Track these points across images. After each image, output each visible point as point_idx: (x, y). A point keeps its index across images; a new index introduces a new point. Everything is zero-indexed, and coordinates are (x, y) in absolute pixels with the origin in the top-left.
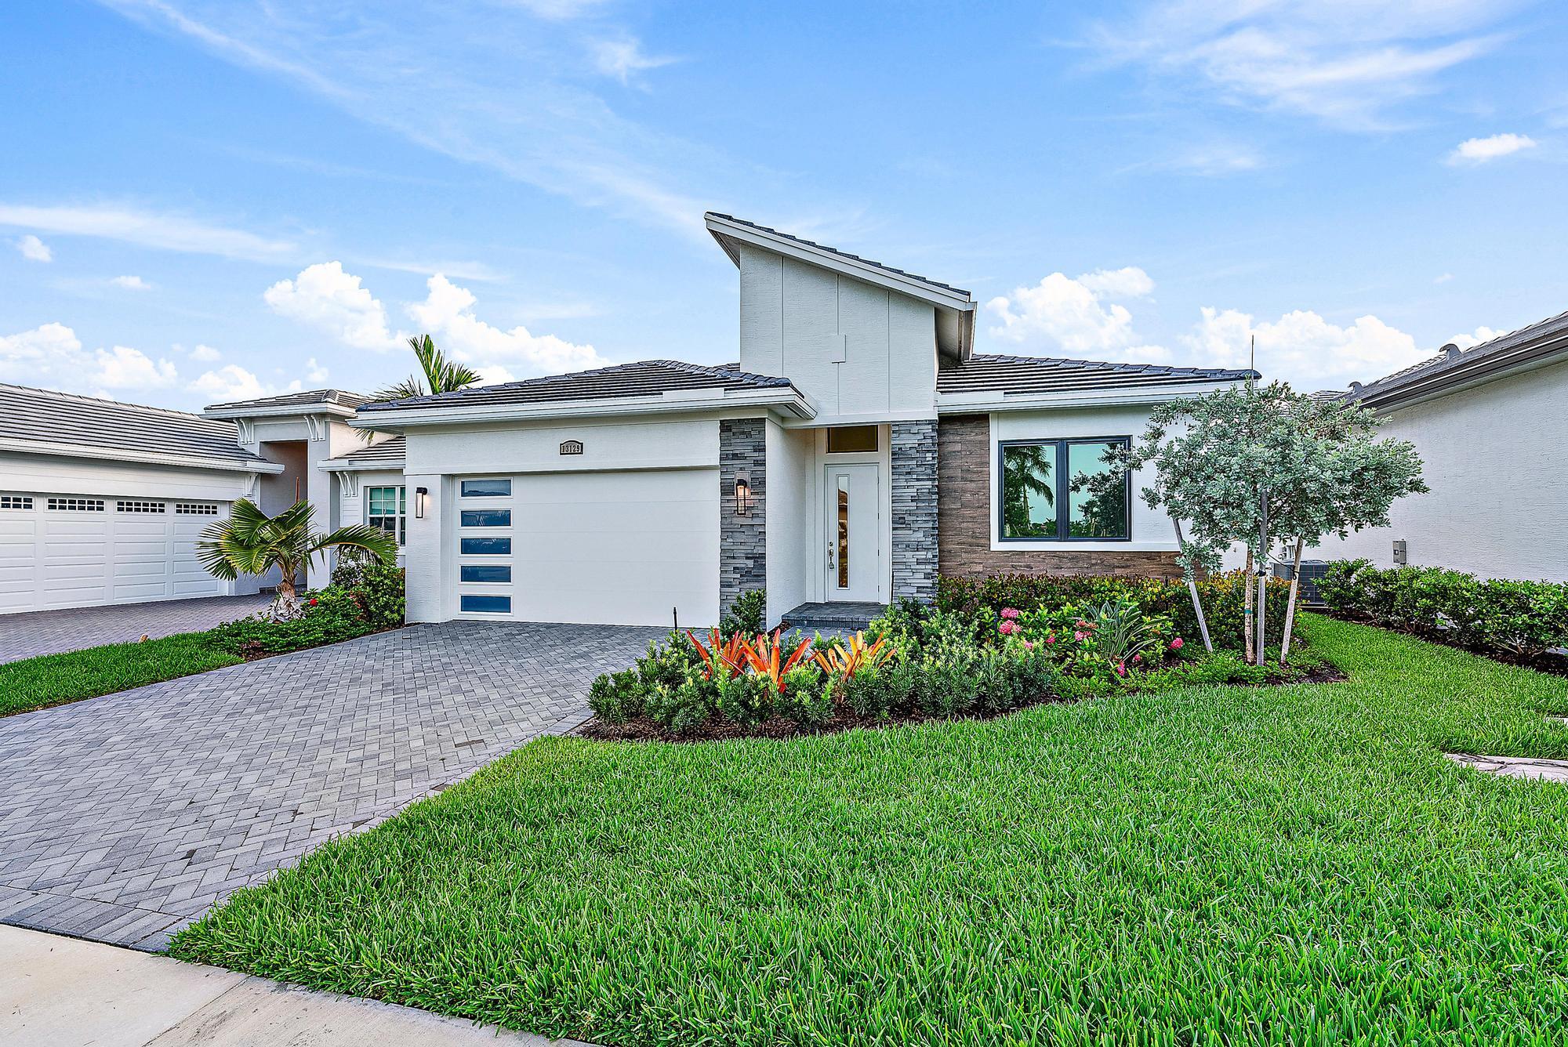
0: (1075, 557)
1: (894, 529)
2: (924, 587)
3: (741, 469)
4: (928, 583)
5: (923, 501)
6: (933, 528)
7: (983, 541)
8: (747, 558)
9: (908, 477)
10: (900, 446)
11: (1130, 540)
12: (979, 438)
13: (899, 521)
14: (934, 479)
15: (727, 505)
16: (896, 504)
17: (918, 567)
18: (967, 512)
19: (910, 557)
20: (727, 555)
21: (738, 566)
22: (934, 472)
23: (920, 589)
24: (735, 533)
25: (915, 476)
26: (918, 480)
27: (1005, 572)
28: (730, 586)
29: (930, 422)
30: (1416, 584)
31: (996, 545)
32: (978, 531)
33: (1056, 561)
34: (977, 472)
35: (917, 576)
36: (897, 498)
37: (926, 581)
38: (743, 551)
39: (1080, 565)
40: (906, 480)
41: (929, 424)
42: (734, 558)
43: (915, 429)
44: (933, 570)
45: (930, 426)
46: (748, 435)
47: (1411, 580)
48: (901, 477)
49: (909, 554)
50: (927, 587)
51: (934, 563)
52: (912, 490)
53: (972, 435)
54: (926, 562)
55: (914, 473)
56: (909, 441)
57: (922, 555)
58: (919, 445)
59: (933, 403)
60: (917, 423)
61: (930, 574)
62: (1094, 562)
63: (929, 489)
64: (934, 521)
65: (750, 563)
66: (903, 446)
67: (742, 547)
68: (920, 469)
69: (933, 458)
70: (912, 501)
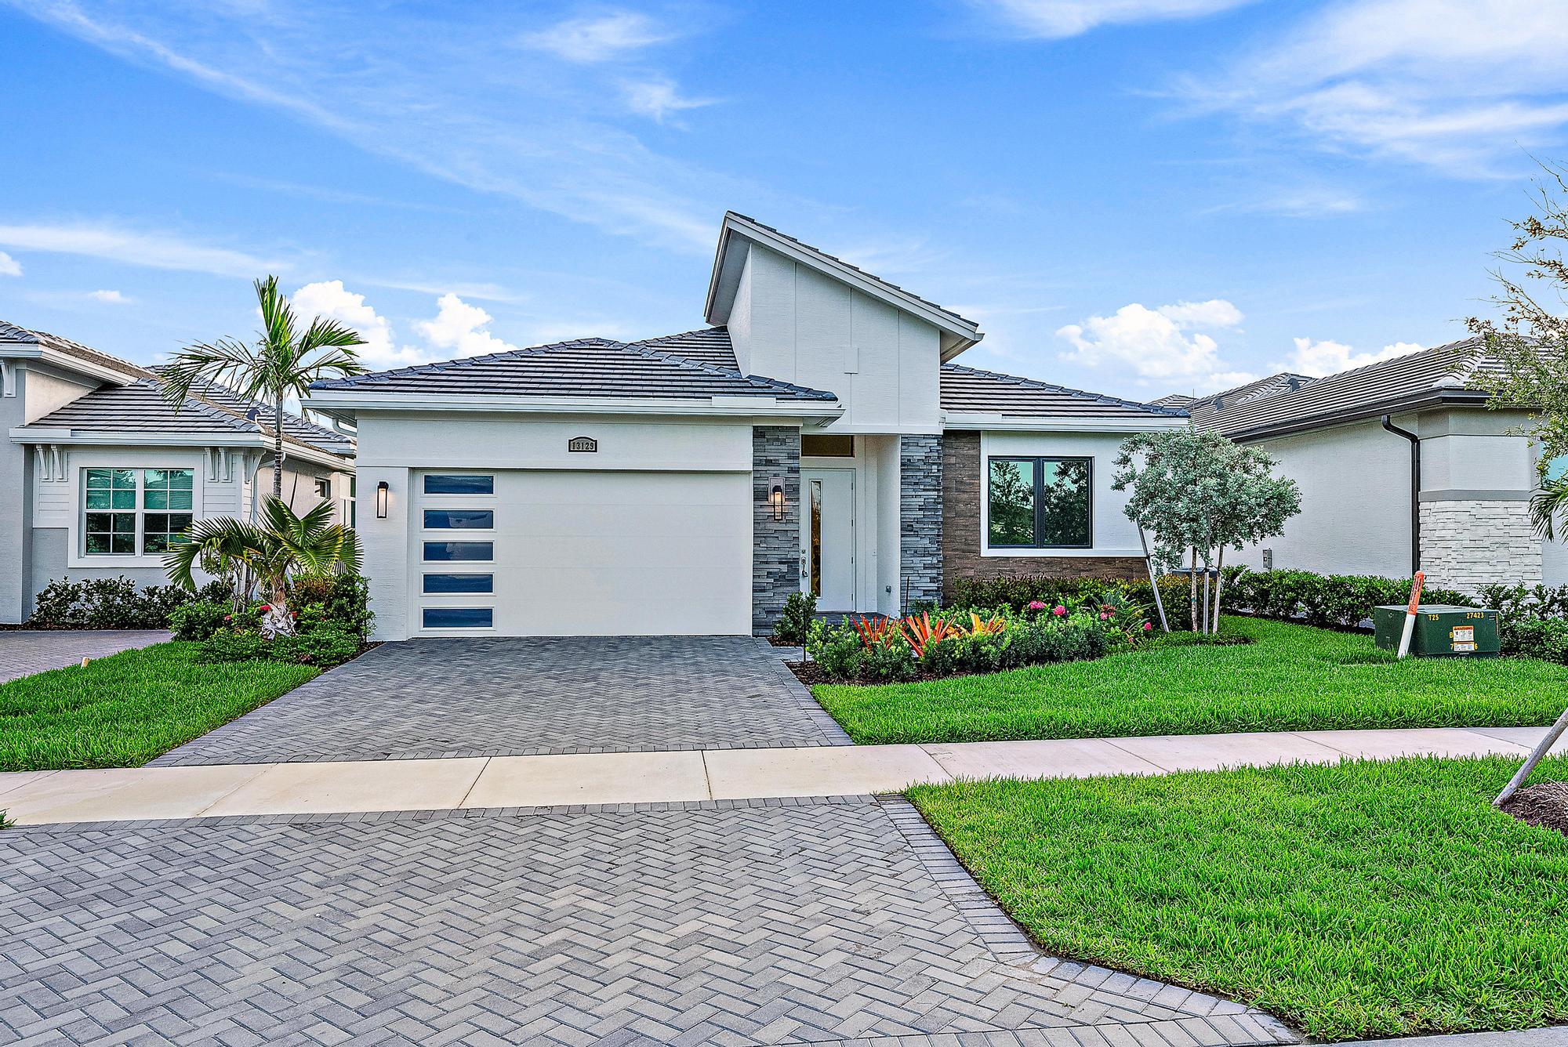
0: (1050, 562)
1: (902, 536)
2: (929, 591)
3: (775, 475)
4: (934, 586)
5: (929, 510)
6: (938, 535)
7: (974, 548)
8: (780, 563)
9: (916, 487)
10: (909, 458)
11: (1092, 548)
12: (971, 452)
13: (907, 529)
14: (939, 490)
15: (761, 510)
16: (905, 513)
17: (925, 571)
18: (961, 521)
19: (918, 562)
20: (759, 560)
21: (771, 570)
22: (939, 484)
23: (926, 592)
24: (768, 539)
25: (922, 487)
26: (924, 490)
27: (993, 576)
28: (764, 591)
29: (936, 437)
30: (1286, 581)
31: (986, 551)
32: (970, 538)
33: (1034, 566)
34: (970, 484)
35: (923, 580)
36: (905, 507)
37: (932, 585)
38: (776, 556)
39: (1054, 569)
40: (914, 490)
41: (934, 438)
42: (767, 563)
43: (922, 442)
44: (938, 574)
45: (936, 441)
46: (783, 442)
47: (1280, 578)
48: (910, 487)
49: (916, 560)
50: (933, 590)
51: (939, 568)
52: (919, 500)
53: (966, 450)
54: (932, 567)
55: (922, 483)
56: (918, 454)
57: (928, 560)
58: (926, 457)
59: (939, 419)
60: (925, 437)
61: (934, 578)
62: (1065, 566)
63: (935, 499)
64: (939, 529)
65: (784, 568)
66: (911, 458)
67: (775, 552)
68: (927, 480)
69: (939, 470)
70: (920, 510)
